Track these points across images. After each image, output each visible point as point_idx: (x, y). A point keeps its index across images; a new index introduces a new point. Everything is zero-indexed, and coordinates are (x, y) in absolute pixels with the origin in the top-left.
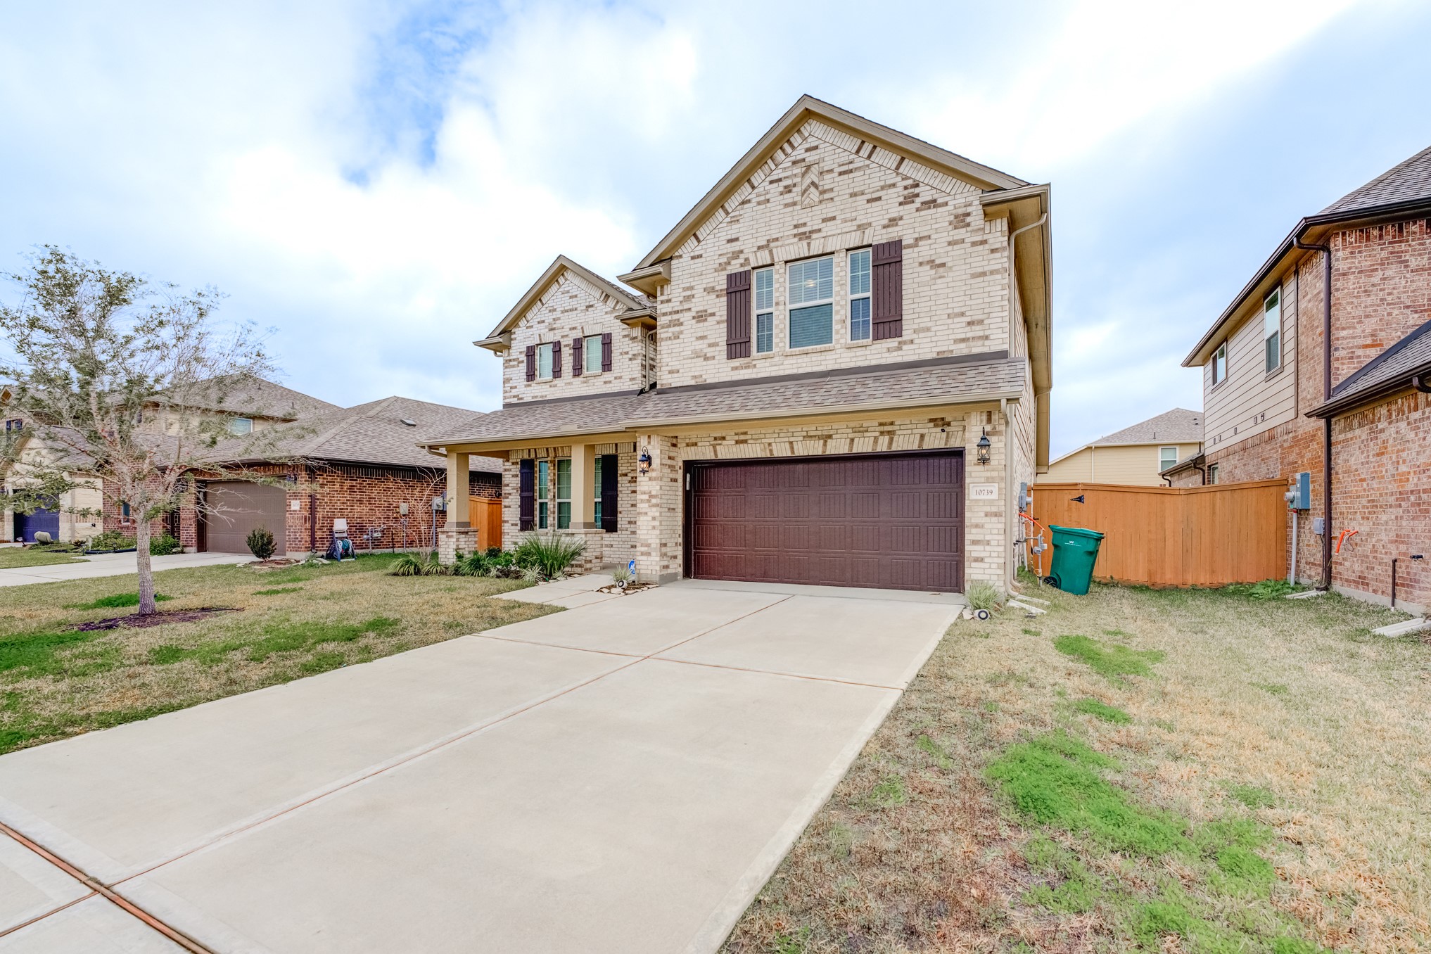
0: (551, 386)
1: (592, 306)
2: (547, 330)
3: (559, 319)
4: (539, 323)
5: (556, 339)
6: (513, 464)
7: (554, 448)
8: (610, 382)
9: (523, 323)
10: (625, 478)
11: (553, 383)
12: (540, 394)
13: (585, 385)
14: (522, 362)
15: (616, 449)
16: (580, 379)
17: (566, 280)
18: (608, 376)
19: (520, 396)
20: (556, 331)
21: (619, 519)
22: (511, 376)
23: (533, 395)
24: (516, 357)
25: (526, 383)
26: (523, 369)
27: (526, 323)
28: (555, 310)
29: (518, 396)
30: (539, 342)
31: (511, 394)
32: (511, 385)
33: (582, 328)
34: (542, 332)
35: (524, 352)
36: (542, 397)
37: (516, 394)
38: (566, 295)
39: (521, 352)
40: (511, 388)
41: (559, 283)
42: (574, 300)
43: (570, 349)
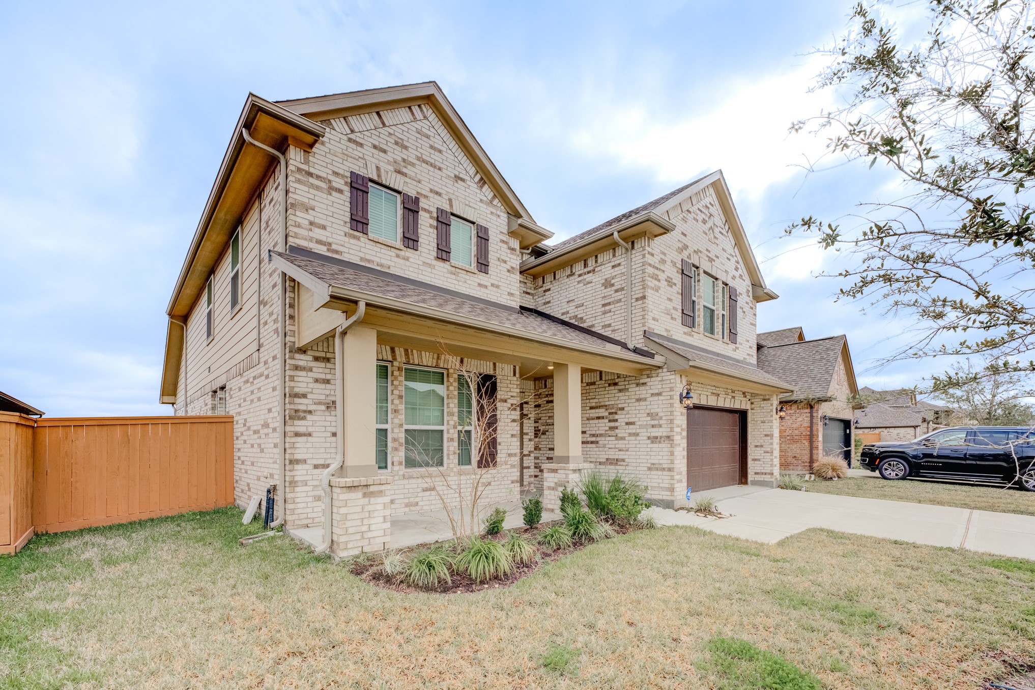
0: (398, 256)
1: (463, 180)
2: (392, 169)
3: (413, 165)
4: (375, 147)
5: (413, 194)
6: (316, 359)
7: (406, 351)
8: (486, 287)
9: (340, 125)
10: (505, 404)
11: (402, 253)
12: (377, 259)
13: (453, 277)
14: (340, 191)
15: (495, 369)
16: (446, 265)
17: (425, 117)
18: (482, 278)
19: (334, 247)
20: (407, 180)
21: (498, 452)
22: (312, 202)
23: (362, 255)
24: (324, 175)
25: (347, 229)
26: (341, 204)
27: (349, 132)
28: (406, 148)
29: (330, 244)
30: (375, 178)
31: (311, 234)
32: (312, 219)
33: (450, 200)
34: (384, 166)
35: (343, 176)
36: (382, 265)
37: (324, 239)
38: (424, 138)
39: (336, 174)
40: (311, 223)
41: (413, 114)
42: (437, 153)
43: (431, 218)
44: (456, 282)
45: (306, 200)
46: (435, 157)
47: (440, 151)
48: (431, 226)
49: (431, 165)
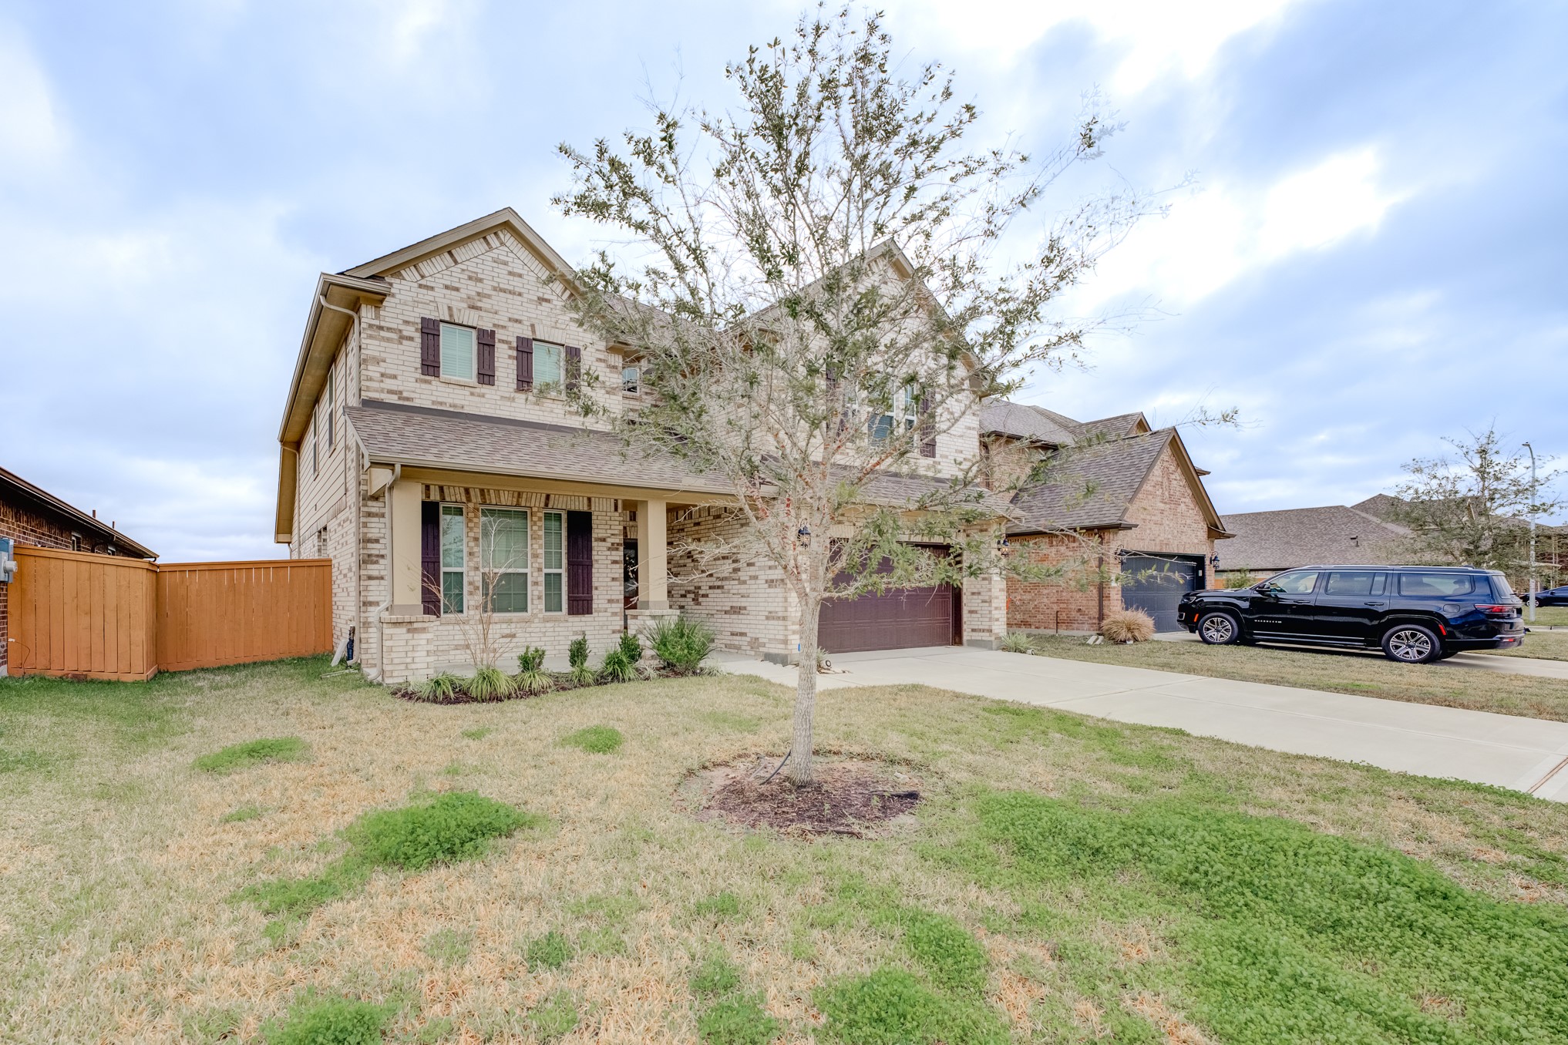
0: (472, 394)
1: (548, 301)
2: (465, 305)
3: (489, 296)
4: (447, 287)
5: (488, 327)
7: (482, 491)
9: (410, 274)
10: (603, 544)
11: (477, 391)
12: (451, 401)
13: (537, 408)
14: (411, 339)
15: (589, 505)
16: (528, 396)
17: (502, 244)
19: (405, 394)
20: (482, 313)
21: (594, 597)
22: (383, 355)
23: (434, 399)
24: (394, 326)
25: (418, 375)
26: (413, 352)
27: (419, 278)
28: (481, 280)
29: (401, 392)
30: (447, 318)
31: (382, 385)
32: (383, 370)
33: (533, 326)
34: (455, 305)
35: (414, 323)
36: (455, 406)
37: (395, 388)
38: (501, 266)
39: (406, 322)
40: (383, 375)
41: (488, 243)
42: (516, 279)
43: (510, 348)
44: (541, 413)
45: (377, 354)
46: (515, 284)
47: (520, 276)
48: (510, 357)
49: (510, 292)
